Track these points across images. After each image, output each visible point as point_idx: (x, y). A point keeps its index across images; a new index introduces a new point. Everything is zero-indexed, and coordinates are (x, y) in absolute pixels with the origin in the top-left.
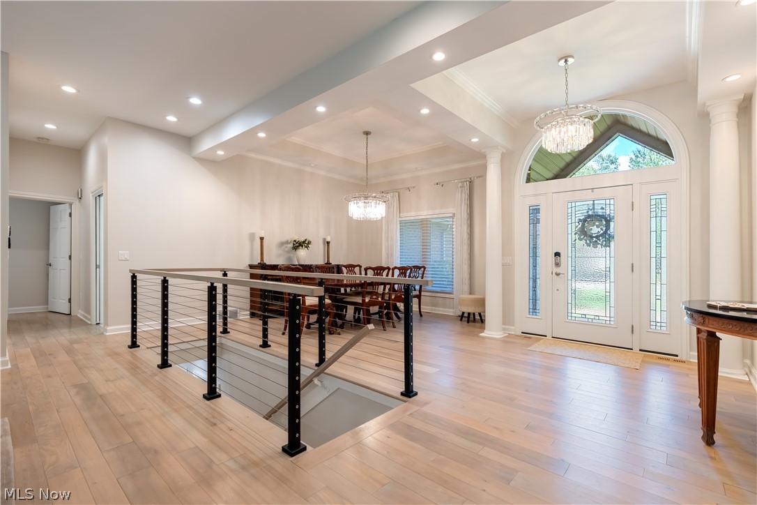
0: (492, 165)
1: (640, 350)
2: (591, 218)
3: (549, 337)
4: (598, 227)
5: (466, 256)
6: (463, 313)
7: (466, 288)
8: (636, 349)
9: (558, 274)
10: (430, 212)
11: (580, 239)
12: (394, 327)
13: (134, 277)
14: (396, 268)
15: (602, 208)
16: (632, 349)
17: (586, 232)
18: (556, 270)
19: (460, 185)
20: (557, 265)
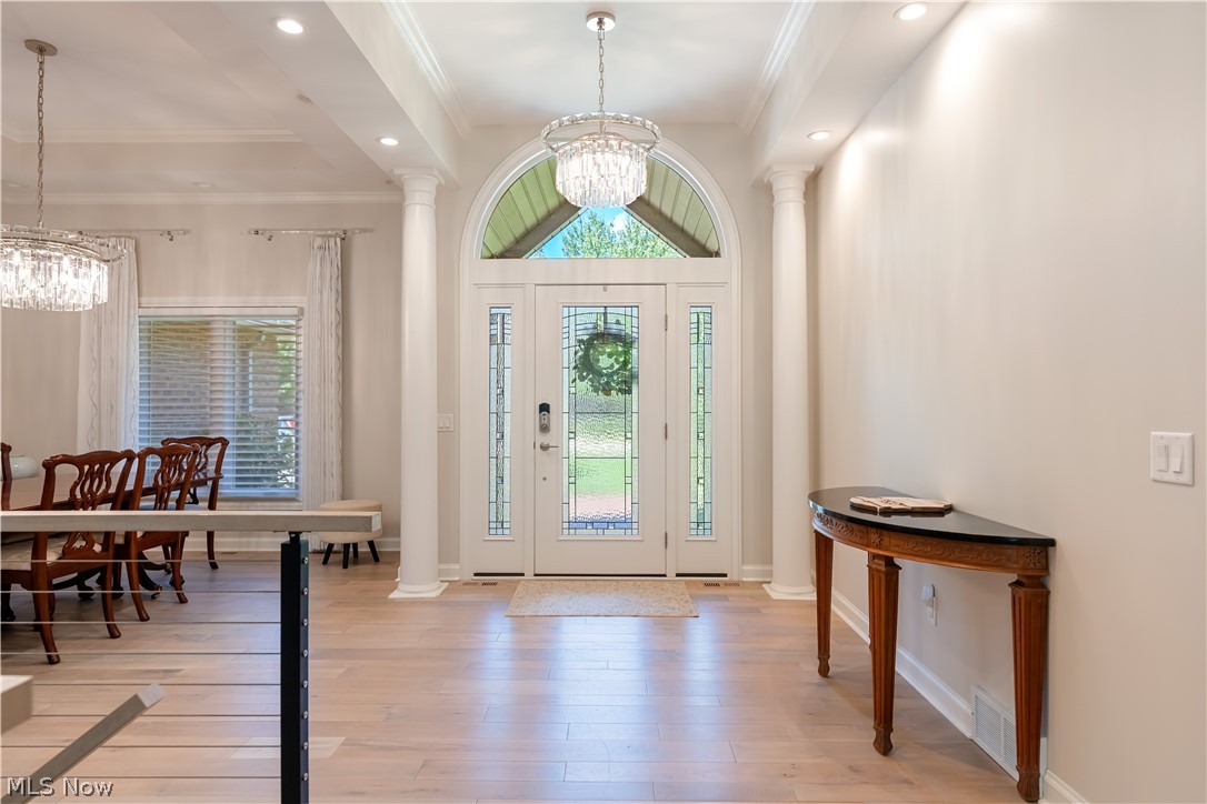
0: (418, 207)
1: (678, 575)
2: (599, 337)
3: (529, 575)
4: (610, 355)
5: (333, 410)
6: (331, 546)
7: (334, 484)
8: (671, 575)
9: (545, 448)
10: (235, 300)
11: (582, 379)
12: (143, 618)
14: (150, 451)
15: (618, 322)
16: (665, 576)
17: (591, 365)
18: (542, 439)
19: (319, 242)
20: (545, 429)
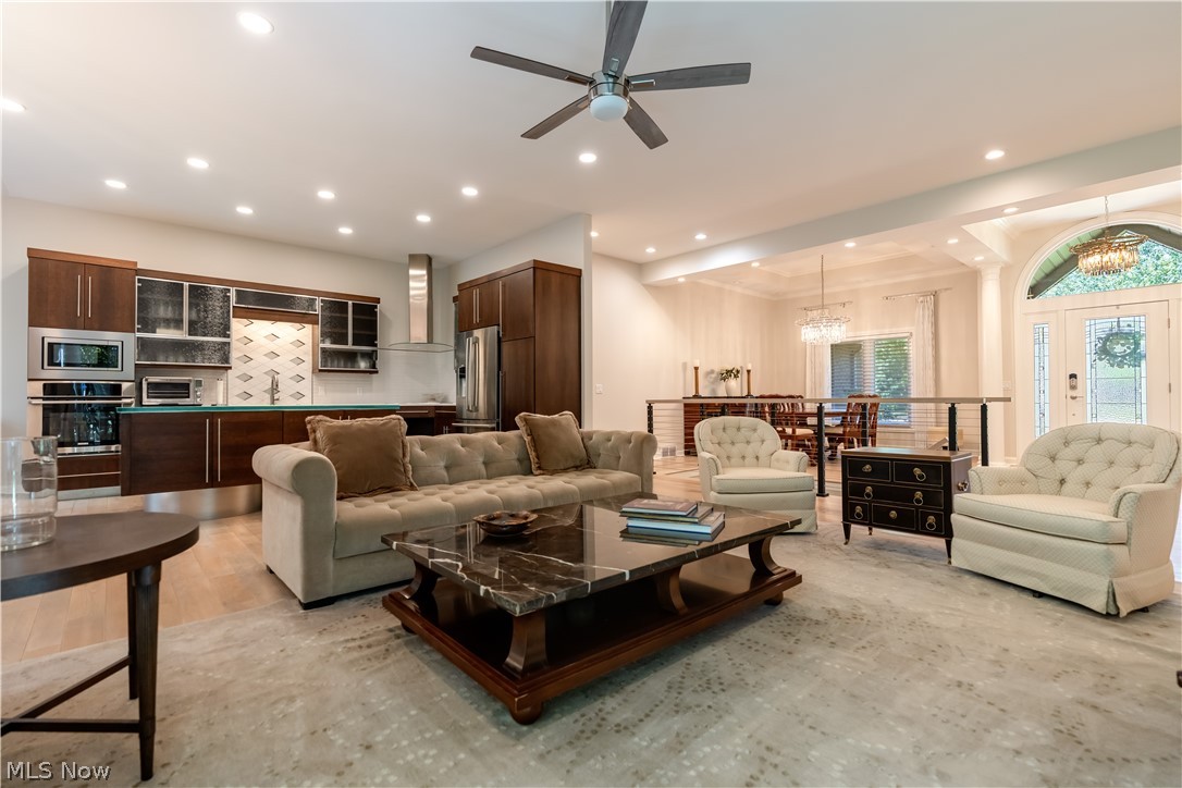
2: (1114, 335)
4: (1123, 345)
9: (1074, 398)
11: (1101, 359)
13: (650, 408)
15: (1129, 326)
17: (1108, 351)
18: (1072, 393)
19: (920, 299)
20: (1073, 387)
